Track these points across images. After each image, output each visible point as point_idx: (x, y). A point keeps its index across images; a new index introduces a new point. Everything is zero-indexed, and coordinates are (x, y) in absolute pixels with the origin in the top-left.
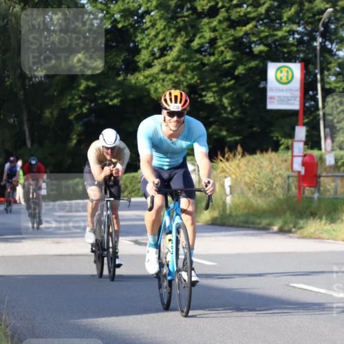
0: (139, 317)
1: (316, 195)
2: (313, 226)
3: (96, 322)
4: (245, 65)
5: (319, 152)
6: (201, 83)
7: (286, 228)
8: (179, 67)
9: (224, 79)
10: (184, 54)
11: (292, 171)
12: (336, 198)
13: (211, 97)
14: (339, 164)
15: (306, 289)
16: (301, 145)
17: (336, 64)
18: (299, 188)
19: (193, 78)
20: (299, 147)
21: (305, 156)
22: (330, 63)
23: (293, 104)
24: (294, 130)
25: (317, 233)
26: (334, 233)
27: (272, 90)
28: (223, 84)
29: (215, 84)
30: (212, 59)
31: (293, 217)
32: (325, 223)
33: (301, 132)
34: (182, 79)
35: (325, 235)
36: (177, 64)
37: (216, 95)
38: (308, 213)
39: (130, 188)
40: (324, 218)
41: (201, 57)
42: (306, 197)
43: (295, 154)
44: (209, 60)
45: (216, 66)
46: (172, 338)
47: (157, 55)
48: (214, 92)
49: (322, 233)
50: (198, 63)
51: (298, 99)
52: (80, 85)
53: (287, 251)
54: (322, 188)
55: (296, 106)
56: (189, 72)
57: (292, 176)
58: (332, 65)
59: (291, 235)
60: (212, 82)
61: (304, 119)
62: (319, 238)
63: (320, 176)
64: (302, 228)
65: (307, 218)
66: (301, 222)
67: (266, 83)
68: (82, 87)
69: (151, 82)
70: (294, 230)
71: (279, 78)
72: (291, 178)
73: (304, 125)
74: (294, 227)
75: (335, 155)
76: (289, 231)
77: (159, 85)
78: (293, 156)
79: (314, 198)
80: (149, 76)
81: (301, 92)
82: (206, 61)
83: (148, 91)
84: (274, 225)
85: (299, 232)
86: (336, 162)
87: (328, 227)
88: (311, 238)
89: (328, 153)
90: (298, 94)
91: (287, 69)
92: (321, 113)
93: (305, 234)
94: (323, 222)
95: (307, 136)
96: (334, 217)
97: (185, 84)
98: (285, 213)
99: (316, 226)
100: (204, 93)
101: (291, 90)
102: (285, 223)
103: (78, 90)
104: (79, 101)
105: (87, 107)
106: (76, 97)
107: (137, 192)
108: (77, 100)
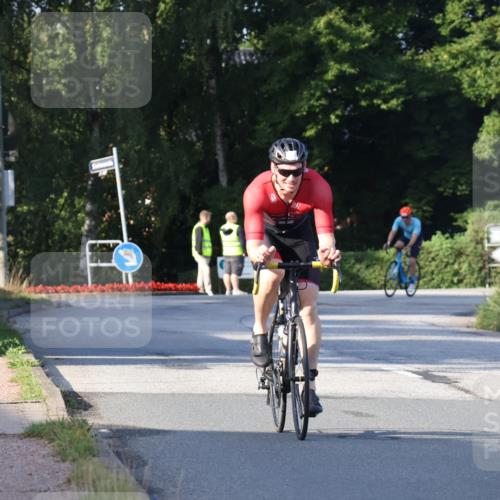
47: (480, 12)
52: (326, 72)
68: (330, 76)
69: (464, 65)
77: (479, 73)
80: (461, 52)
83: (458, 84)
103: (322, 80)
104: (323, 102)
105: (338, 112)
106: (318, 94)
107: (428, 277)
108: (319, 99)
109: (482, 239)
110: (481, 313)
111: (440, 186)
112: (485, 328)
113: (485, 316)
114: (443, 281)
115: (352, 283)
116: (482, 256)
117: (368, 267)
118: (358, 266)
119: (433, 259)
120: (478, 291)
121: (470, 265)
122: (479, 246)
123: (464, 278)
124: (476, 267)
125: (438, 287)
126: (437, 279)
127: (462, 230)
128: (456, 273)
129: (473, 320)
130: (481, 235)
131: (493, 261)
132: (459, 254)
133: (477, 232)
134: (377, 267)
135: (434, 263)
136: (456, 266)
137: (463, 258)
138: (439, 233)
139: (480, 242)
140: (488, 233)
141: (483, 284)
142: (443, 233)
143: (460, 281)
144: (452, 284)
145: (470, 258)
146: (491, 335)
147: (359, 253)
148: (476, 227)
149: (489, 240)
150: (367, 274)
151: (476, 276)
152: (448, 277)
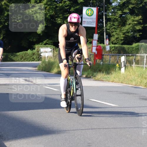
0: (26, 111)
1: (102, 63)
2: (100, 76)
3: (8, 113)
4: (74, 8)
5: (104, 45)
6: (56, 15)
7: (89, 76)
8: (46, 7)
9: (65, 13)
10: (49, 2)
11: (92, 52)
12: (110, 64)
13: (59, 20)
14: (111, 50)
15: (96, 102)
16: (96, 42)
17: (112, 8)
18: (95, 59)
19: (52, 12)
20: (95, 43)
21: (97, 46)
22: (109, 8)
23: (93, 24)
24: (93, 35)
25: (101, 78)
26: (108, 79)
27: (85, 18)
28: (65, 16)
29: (62, 15)
30: (61, 5)
31: (92, 71)
32: (105, 74)
33: (96, 36)
34: (48, 12)
35: (105, 79)
36: (46, 6)
37: (62, 20)
38: (98, 70)
39: (24, 57)
40: (104, 72)
41: (56, 3)
42: (98, 64)
43: (93, 45)
44: (59, 5)
45: (62, 8)
46: (39, 120)
47: (38, 2)
48: (61, 19)
49: (103, 79)
50: (55, 6)
51: (95, 22)
52: (5, 14)
53: (89, 85)
54: (104, 60)
55: (94, 25)
56: (51, 10)
57: (92, 55)
58: (110, 8)
59: (91, 79)
60: (60, 14)
61: (98, 31)
62: (102, 81)
63: (103, 55)
64: (95, 76)
65: (97, 72)
66: (95, 74)
67: (82, 15)
70: (92, 77)
71: (87, 13)
72: (91, 55)
73: (97, 33)
74: (92, 76)
75: (110, 46)
76: (90, 78)
78: (92, 46)
79: (100, 64)
81: (96, 20)
82: (58, 5)
84: (84, 75)
85: (94, 78)
86: (110, 49)
87: (106, 76)
88: (99, 80)
89: (107, 46)
90: (95, 20)
91: (91, 10)
92: (105, 29)
93: (96, 79)
94: (104, 74)
95: (98, 38)
96: (108, 72)
97: (49, 15)
98: (88, 70)
99: (101, 76)
100: (56, 19)
101: (92, 19)
102: (88, 74)
103: (4, 16)
104: (4, 20)
105: (7, 23)
106: (3, 19)
107: (27, 59)
108: (3, 20)
109: (39, 51)
110: (38, 67)
111: (30, 39)
112: (39, 70)
113: (39, 68)
114: (30, 60)
115: (10, 60)
116: (39, 54)
117: (14, 57)
118: (12, 57)
119: (28, 55)
120: (38, 62)
121: (36, 57)
122: (38, 53)
123: (35, 59)
124: (37, 57)
125: (29, 61)
126: (29, 59)
127: (34, 49)
128: (33, 58)
129: (37, 68)
130: (38, 50)
131: (41, 56)
132: (34, 54)
133: (38, 49)
134: (16, 57)
135: (28, 56)
136: (33, 57)
137: (35, 55)
138: (29, 50)
139: (38, 51)
140: (40, 49)
141: (39, 61)
142: (30, 50)
143: (34, 60)
144: (32, 61)
145: (36, 55)
146: (40, 72)
147: (12, 54)
148: (37, 48)
149: (40, 51)
150: (14, 58)
151: (37, 59)
152: (31, 59)
